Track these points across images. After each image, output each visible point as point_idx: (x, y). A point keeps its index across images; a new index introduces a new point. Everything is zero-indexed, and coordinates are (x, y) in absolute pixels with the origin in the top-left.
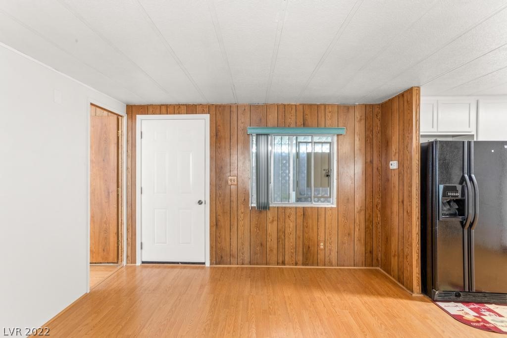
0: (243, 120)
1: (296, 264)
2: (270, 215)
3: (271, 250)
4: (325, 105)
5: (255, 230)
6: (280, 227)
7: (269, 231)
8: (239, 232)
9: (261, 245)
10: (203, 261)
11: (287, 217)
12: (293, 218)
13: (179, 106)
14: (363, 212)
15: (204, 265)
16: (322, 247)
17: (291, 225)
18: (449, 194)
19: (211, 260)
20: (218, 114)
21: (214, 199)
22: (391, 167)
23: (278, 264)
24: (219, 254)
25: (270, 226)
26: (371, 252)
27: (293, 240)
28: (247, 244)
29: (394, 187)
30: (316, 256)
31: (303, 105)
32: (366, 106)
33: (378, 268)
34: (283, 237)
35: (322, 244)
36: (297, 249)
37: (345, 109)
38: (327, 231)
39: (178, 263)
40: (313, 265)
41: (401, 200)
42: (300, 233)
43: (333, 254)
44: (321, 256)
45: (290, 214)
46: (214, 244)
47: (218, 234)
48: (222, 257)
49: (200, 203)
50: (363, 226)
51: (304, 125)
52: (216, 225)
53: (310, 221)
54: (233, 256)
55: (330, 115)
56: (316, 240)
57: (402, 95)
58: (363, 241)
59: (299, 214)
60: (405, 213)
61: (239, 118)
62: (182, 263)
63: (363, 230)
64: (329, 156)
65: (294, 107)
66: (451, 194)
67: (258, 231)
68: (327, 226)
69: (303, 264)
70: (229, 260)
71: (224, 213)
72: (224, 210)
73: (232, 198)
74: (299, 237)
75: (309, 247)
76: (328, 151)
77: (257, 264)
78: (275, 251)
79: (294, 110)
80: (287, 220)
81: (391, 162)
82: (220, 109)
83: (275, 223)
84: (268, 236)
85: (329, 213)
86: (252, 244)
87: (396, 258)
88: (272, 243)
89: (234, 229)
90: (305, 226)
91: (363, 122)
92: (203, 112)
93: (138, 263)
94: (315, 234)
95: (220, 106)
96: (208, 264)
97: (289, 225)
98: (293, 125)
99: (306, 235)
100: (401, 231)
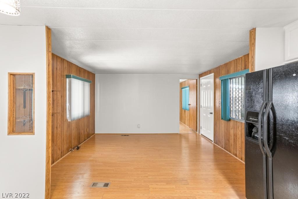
1: (242, 159)
2: (231, 124)
5: (226, 131)
9: (228, 140)
13: (208, 72)
18: (250, 119)
23: (234, 154)
25: (231, 131)
47: (216, 129)
48: (217, 141)
62: (208, 139)
66: (251, 119)
71: (218, 119)
78: (233, 146)
80: (237, 129)
82: (217, 69)
83: (233, 129)
84: (230, 136)
86: (225, 138)
89: (220, 128)
92: (213, 72)
93: (200, 134)
96: (213, 142)
97: (239, 133)
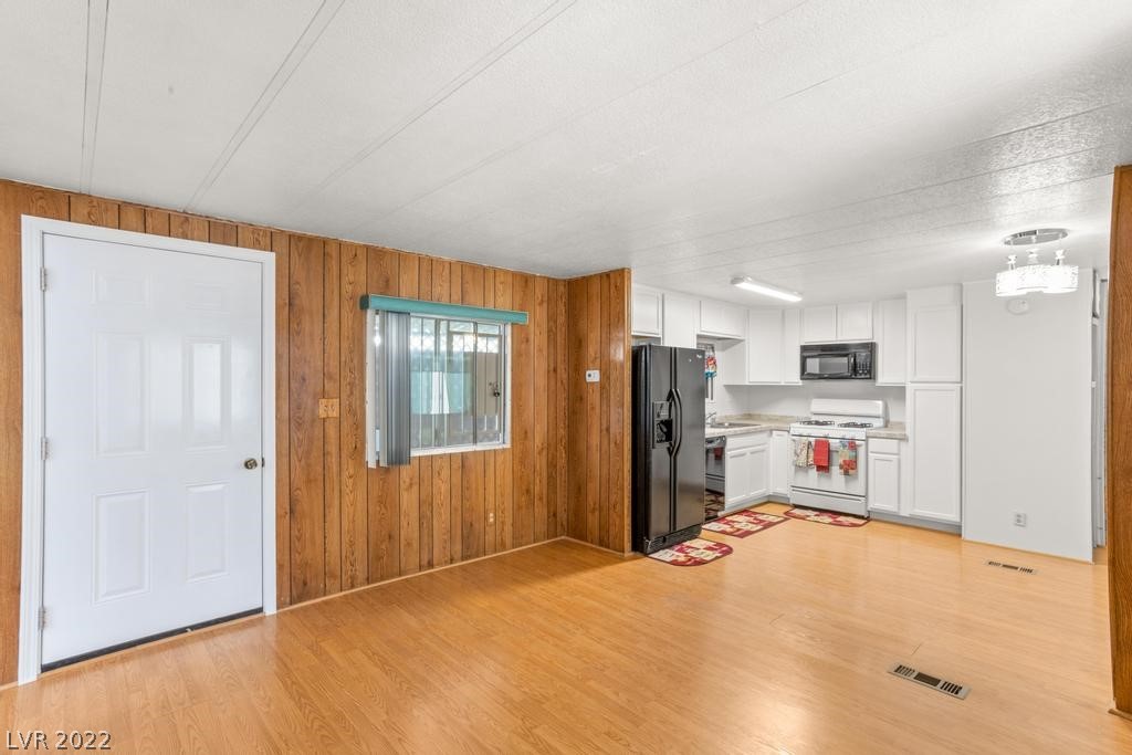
0: (351, 278)
1: (452, 561)
2: (405, 474)
3: (409, 544)
4: (495, 271)
5: (378, 509)
6: (423, 496)
7: (404, 507)
8: (344, 517)
9: (390, 537)
10: (257, 605)
11: (436, 475)
12: (445, 473)
13: (186, 217)
14: (545, 453)
15: (260, 615)
16: (492, 520)
17: (442, 487)
19: (279, 597)
20: (295, 255)
21: (285, 452)
22: (589, 379)
23: (421, 568)
24: (297, 582)
26: (555, 515)
27: (445, 516)
28: (361, 543)
29: (593, 408)
30: (482, 537)
31: (463, 265)
32: (549, 279)
33: (563, 537)
34: (429, 513)
35: (491, 515)
36: (453, 532)
37: (524, 280)
38: (498, 490)
39: (183, 630)
40: (478, 557)
41: (604, 427)
42: (456, 502)
43: (506, 528)
44: (490, 537)
45: (441, 468)
46: (287, 557)
47: (295, 533)
48: (305, 584)
50: (545, 474)
51: (463, 301)
52: (290, 510)
53: (472, 478)
54: (333, 576)
55: (501, 287)
56: (482, 510)
57: (608, 275)
58: (545, 500)
59: (455, 466)
60: (612, 445)
61: (344, 271)
62: (193, 628)
63: (545, 481)
64: (498, 359)
65: (447, 266)
67: (384, 510)
68: (498, 482)
69: (463, 558)
70: (322, 586)
71: (309, 481)
72: (309, 474)
73: (328, 448)
74: (456, 509)
75: (471, 525)
76: (495, 351)
77: (382, 579)
78: (416, 545)
79: (447, 271)
80: (436, 480)
81: (588, 373)
82: (301, 245)
83: (415, 488)
84: (402, 518)
85: (500, 459)
86: (370, 539)
87: (597, 513)
88: (409, 528)
89: (334, 513)
90: (465, 488)
91: (545, 305)
92: (256, 245)
93: (28, 672)
94: (481, 499)
95: (300, 238)
97: (440, 488)
98: (445, 300)
99: (467, 504)
100: (605, 471)
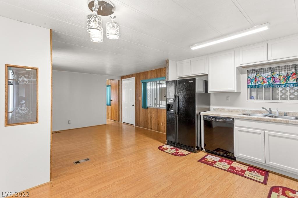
1: (155, 130)
2: (149, 110)
3: (149, 123)
4: (163, 68)
5: (145, 115)
6: (151, 115)
8: (141, 116)
9: (146, 121)
11: (153, 112)
13: (129, 75)
16: (162, 125)
19: (135, 124)
20: (137, 77)
21: (136, 104)
23: (150, 129)
24: (137, 123)
25: (148, 114)
27: (154, 119)
28: (143, 120)
30: (160, 128)
31: (157, 69)
34: (151, 119)
35: (162, 123)
36: (155, 124)
40: (160, 131)
42: (156, 118)
44: (162, 128)
46: (136, 119)
47: (137, 116)
49: (133, 105)
51: (157, 77)
53: (158, 114)
56: (160, 122)
59: (156, 111)
62: (130, 124)
69: (157, 131)
70: (139, 125)
72: (138, 108)
75: (158, 124)
77: (145, 128)
79: (154, 72)
82: (137, 75)
84: (148, 118)
85: (164, 111)
88: (149, 121)
90: (157, 116)
93: (122, 123)
94: (160, 119)
96: (135, 126)
99: (158, 119)
